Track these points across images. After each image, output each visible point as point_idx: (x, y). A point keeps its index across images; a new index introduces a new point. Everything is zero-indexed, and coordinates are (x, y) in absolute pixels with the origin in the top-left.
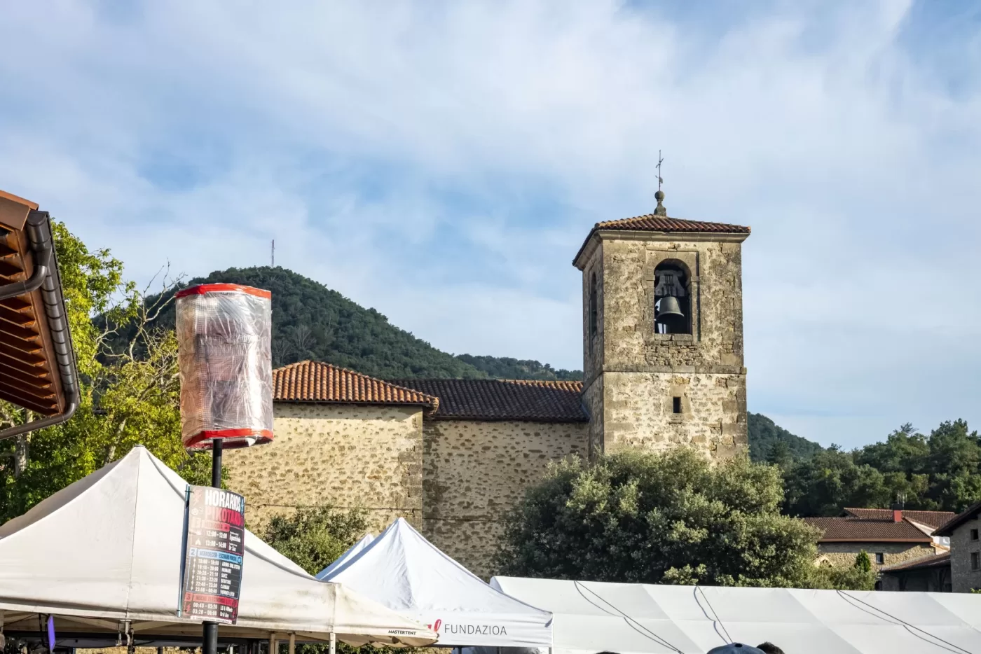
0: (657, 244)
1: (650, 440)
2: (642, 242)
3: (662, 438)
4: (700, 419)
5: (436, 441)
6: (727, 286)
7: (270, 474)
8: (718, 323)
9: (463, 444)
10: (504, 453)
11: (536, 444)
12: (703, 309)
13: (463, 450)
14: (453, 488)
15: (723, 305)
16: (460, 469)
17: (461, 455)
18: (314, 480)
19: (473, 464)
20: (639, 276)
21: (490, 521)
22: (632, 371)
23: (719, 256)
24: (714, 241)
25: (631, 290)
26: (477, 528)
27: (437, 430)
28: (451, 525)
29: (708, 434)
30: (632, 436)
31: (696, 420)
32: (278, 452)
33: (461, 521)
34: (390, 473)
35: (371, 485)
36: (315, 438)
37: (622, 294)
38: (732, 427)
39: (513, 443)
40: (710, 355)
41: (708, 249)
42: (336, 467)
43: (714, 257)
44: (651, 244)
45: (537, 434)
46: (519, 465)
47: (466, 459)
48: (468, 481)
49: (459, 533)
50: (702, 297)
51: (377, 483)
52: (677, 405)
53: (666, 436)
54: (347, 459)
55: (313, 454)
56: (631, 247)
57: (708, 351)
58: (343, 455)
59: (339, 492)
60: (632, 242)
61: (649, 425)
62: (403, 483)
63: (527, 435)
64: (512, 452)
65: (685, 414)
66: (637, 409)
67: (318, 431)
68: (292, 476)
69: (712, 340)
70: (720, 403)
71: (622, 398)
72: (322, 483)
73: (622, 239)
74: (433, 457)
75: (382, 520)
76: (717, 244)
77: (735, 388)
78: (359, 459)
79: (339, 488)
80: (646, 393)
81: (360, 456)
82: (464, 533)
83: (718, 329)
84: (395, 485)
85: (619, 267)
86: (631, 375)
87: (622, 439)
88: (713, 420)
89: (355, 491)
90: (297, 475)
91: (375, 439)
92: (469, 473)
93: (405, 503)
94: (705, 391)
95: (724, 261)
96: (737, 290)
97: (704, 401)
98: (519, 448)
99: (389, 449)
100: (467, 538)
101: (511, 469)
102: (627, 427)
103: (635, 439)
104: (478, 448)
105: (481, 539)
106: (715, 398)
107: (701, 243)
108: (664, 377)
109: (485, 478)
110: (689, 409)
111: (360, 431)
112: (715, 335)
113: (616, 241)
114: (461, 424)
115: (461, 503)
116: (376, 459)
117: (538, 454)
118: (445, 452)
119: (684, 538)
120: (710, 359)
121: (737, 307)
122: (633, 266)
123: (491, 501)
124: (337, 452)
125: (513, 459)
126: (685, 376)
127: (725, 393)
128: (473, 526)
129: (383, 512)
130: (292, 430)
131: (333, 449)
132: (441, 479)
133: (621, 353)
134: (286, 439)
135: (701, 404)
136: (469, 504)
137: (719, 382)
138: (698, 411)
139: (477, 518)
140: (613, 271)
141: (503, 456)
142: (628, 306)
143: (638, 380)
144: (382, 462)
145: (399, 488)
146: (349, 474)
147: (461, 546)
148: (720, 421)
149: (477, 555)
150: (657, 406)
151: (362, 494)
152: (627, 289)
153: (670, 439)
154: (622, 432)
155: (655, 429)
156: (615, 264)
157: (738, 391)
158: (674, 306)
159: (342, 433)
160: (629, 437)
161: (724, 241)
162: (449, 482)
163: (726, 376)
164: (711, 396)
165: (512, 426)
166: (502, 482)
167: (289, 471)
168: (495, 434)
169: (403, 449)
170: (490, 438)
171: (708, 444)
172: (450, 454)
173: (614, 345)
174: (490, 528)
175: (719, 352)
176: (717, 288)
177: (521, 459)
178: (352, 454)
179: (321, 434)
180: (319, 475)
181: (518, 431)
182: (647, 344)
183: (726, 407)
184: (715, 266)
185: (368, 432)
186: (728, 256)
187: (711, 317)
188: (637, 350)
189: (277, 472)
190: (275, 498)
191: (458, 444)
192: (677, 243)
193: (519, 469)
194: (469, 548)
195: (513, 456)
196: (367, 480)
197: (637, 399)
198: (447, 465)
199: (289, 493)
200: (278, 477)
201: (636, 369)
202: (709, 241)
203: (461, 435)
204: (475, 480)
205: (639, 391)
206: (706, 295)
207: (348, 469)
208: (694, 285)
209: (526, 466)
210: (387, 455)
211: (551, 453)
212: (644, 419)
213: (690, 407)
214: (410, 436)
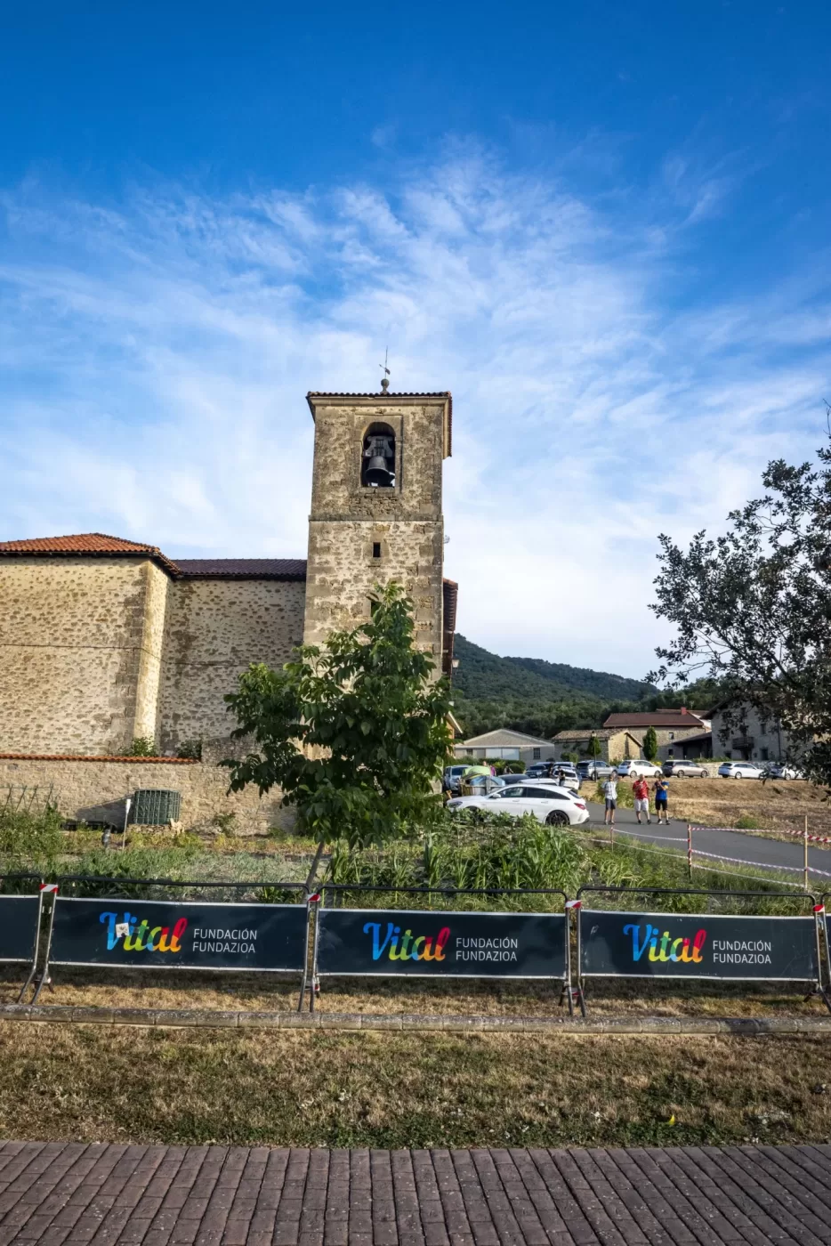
0: (364, 409)
1: (349, 581)
2: (351, 408)
3: (361, 580)
4: (398, 562)
5: (189, 598)
6: (428, 445)
7: (12, 618)
8: (418, 477)
9: (213, 600)
10: (247, 606)
12: (404, 464)
13: (212, 605)
14: (201, 637)
15: (424, 460)
16: (207, 621)
17: (211, 609)
18: (49, 623)
19: (220, 617)
20: (348, 437)
21: (232, 665)
22: (335, 520)
23: (421, 418)
24: (417, 405)
25: (339, 450)
26: (221, 672)
27: (191, 588)
28: (198, 669)
29: (404, 576)
30: (332, 579)
31: (394, 564)
32: (20, 599)
33: (206, 665)
34: (116, 616)
35: (98, 626)
36: (54, 586)
37: (331, 453)
38: (426, 569)
39: (256, 599)
40: (410, 504)
41: (412, 413)
42: (69, 611)
43: (417, 419)
44: (359, 409)
45: (278, 591)
46: (260, 617)
47: (214, 612)
48: (214, 631)
49: (204, 676)
50: (405, 454)
51: (104, 625)
52: (377, 550)
53: (365, 578)
54: (79, 605)
55: (50, 600)
56: (341, 412)
57: (408, 501)
58: (76, 601)
59: (69, 633)
60: (343, 408)
61: (349, 569)
62: (127, 624)
63: (269, 591)
64: (255, 606)
65: (383, 558)
66: (339, 554)
67: (56, 580)
68: (30, 619)
69: (412, 492)
70: (417, 548)
71: (325, 544)
72: (56, 625)
73: (332, 405)
74: (185, 611)
75: (104, 658)
76: (420, 408)
77: (432, 535)
78: (90, 604)
79: (69, 630)
80: (348, 540)
81: (91, 601)
82: (209, 676)
83: (418, 482)
84: (120, 626)
85: (329, 430)
86: (335, 523)
87: (323, 581)
88: (409, 563)
89: (83, 633)
90: (34, 618)
91: (105, 586)
92: (216, 624)
93: (127, 643)
94: (404, 536)
95: (425, 422)
96: (437, 447)
97: (402, 545)
98: (260, 602)
99: (116, 595)
100: (211, 680)
101: (253, 621)
102: (328, 570)
103: (336, 581)
104: (225, 603)
105: (223, 681)
106: (412, 543)
107: (405, 408)
108: (366, 525)
109: (230, 629)
110: (387, 554)
111: (93, 579)
112: (415, 487)
113: (329, 408)
114: (212, 583)
115: (207, 651)
116: (104, 604)
117: (277, 608)
118: (197, 606)
120: (410, 509)
121: (437, 463)
122: (341, 430)
123: (233, 648)
124: (71, 598)
125: (255, 613)
126: (385, 524)
127: (422, 539)
128: (216, 670)
129: (107, 651)
130: (34, 580)
131: (68, 595)
132: (192, 630)
133: (327, 505)
134: (28, 586)
135: (399, 549)
136: (214, 651)
137: (417, 530)
138: (396, 555)
139: (221, 663)
140: (323, 434)
141: (246, 610)
142: (335, 463)
143: (342, 529)
144: (109, 607)
145: (123, 630)
146: (79, 617)
147: (204, 687)
148: (416, 564)
149: (218, 695)
150: (358, 551)
151: (89, 635)
152: (335, 448)
153: (369, 581)
154: (323, 575)
155: (355, 572)
156: (326, 427)
157: (435, 536)
158: (379, 463)
159: (77, 581)
160: (329, 579)
161: (427, 405)
162: (198, 632)
163: (424, 523)
164: (409, 542)
165: (257, 584)
166: (244, 632)
167: (29, 615)
168: (241, 590)
169: (129, 595)
170: (236, 594)
171: (403, 585)
172: (201, 609)
173: (321, 498)
174: (231, 671)
175: (418, 502)
176: (419, 446)
177: (262, 612)
178: (82, 600)
179: (58, 583)
180: (54, 618)
181: (261, 588)
182: (352, 496)
183: (423, 551)
184: (418, 427)
185: (99, 581)
186: (430, 419)
187: (412, 472)
188: (341, 502)
189: (18, 616)
190: (14, 638)
191: (208, 600)
192: (383, 408)
193: (260, 620)
194: (212, 689)
195: (256, 610)
196: (95, 622)
197: (339, 545)
198: (197, 618)
199: (26, 634)
200: (18, 620)
201: (340, 518)
202: (412, 405)
203: (211, 592)
204: (222, 631)
205: (341, 537)
206: (408, 452)
207: (79, 613)
208: (398, 444)
209: (266, 618)
210: (115, 600)
211: (289, 608)
212: (345, 563)
213: (389, 551)
214: (136, 583)
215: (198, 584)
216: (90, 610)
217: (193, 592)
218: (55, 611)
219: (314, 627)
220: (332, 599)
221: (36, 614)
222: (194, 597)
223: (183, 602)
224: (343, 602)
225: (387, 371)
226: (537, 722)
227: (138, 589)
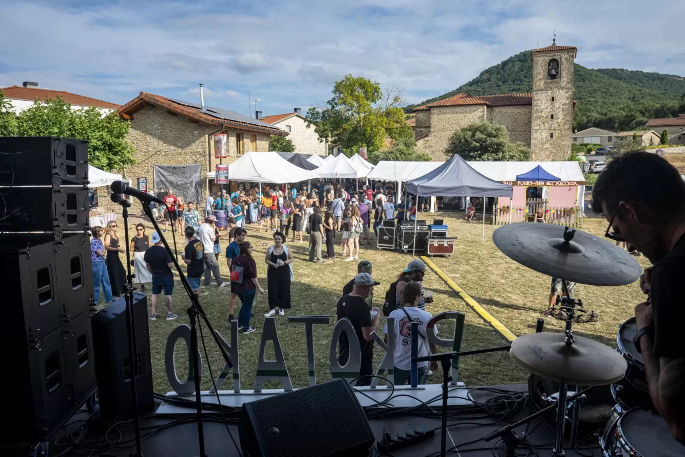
0: (551, 55)
1: (544, 109)
2: (546, 55)
6: (569, 65)
8: (566, 75)
9: (500, 112)
10: (510, 114)
11: (519, 111)
12: (562, 72)
13: (500, 114)
15: (568, 70)
16: (498, 119)
19: (502, 117)
20: (544, 64)
22: (540, 91)
23: (567, 56)
24: (566, 52)
25: (541, 68)
29: (561, 106)
31: (558, 103)
36: (458, 114)
38: (568, 104)
39: (513, 111)
40: (563, 84)
41: (564, 56)
42: (463, 121)
44: (549, 55)
46: (514, 117)
48: (501, 122)
52: (553, 99)
53: (549, 108)
55: (458, 118)
56: (543, 57)
58: (465, 118)
60: (544, 55)
61: (544, 105)
63: (517, 109)
64: (513, 114)
65: (555, 102)
66: (541, 101)
67: (459, 112)
70: (565, 98)
71: (537, 98)
72: (460, 125)
77: (570, 93)
79: (464, 126)
80: (544, 96)
81: (469, 118)
83: (566, 77)
87: (537, 109)
88: (563, 103)
91: (473, 113)
92: (501, 120)
94: (561, 94)
96: (572, 65)
97: (561, 97)
101: (512, 118)
102: (539, 106)
103: (541, 109)
104: (504, 113)
106: (564, 96)
107: (562, 53)
108: (550, 92)
109: (505, 121)
110: (556, 100)
111: (469, 111)
112: (565, 79)
113: (538, 55)
114: (499, 107)
116: (473, 118)
117: (519, 114)
118: (495, 115)
119: (475, 145)
120: (563, 86)
122: (542, 62)
123: (507, 126)
126: (556, 91)
127: (567, 95)
130: (453, 113)
131: (463, 116)
133: (538, 86)
134: (451, 115)
137: (565, 92)
138: (559, 100)
140: (536, 63)
142: (540, 73)
143: (542, 93)
144: (475, 119)
148: (565, 102)
150: (547, 100)
153: (551, 108)
154: (537, 107)
155: (546, 106)
156: (537, 62)
158: (553, 72)
159: (465, 112)
160: (539, 108)
161: (569, 52)
163: (567, 90)
165: (513, 107)
166: (510, 121)
168: (508, 109)
169: (480, 115)
171: (561, 109)
173: (536, 84)
175: (566, 83)
176: (566, 65)
177: (515, 115)
178: (467, 117)
180: (459, 123)
182: (545, 83)
183: (567, 99)
184: (566, 59)
186: (570, 56)
187: (564, 74)
188: (542, 85)
192: (555, 54)
197: (542, 98)
198: (495, 118)
201: (542, 90)
202: (564, 52)
203: (499, 110)
204: (503, 121)
205: (542, 96)
206: (563, 68)
207: (466, 121)
208: (559, 65)
209: (516, 117)
210: (476, 117)
211: (523, 113)
212: (543, 103)
213: (556, 99)
214: (482, 112)
215: (495, 108)
216: (469, 120)
217: (493, 110)
218: (459, 121)
219: (534, 123)
220: (540, 114)
221: (455, 122)
222: (494, 112)
223: (491, 113)
224: (543, 115)
225: (555, 35)
226: (614, 118)
227: (482, 113)
